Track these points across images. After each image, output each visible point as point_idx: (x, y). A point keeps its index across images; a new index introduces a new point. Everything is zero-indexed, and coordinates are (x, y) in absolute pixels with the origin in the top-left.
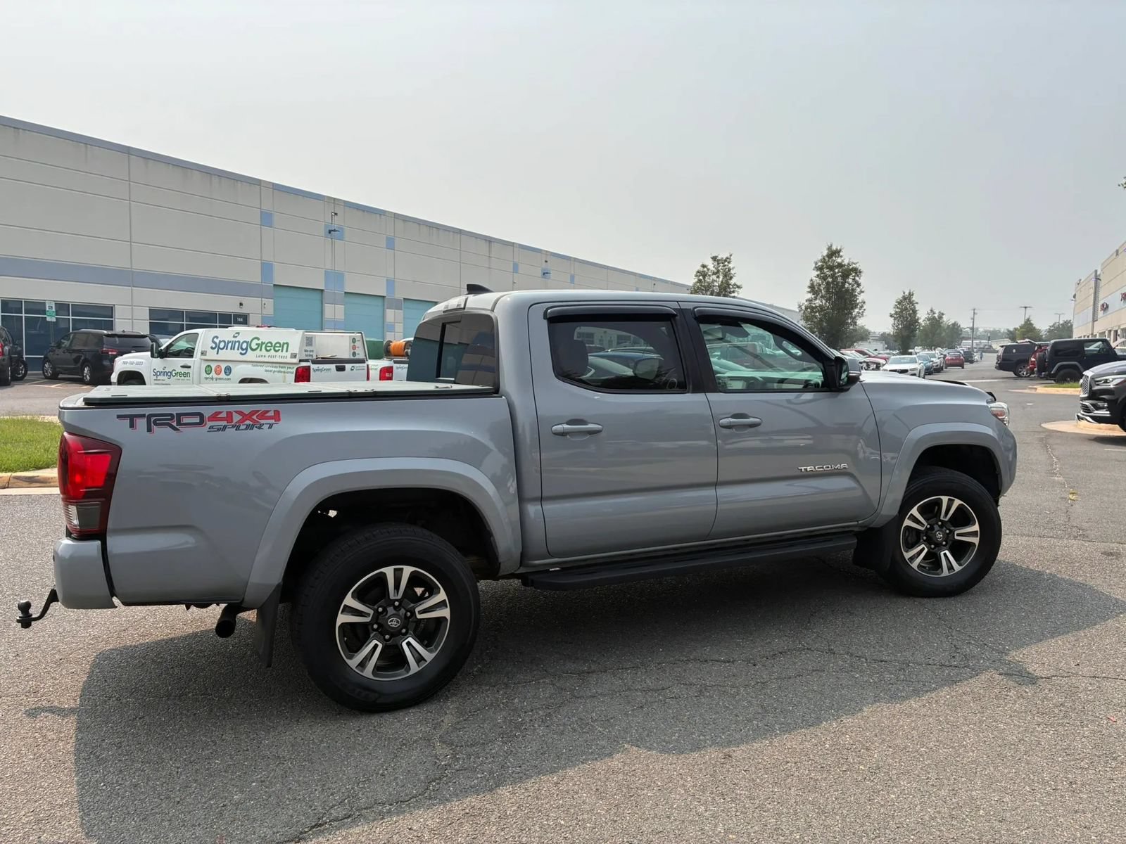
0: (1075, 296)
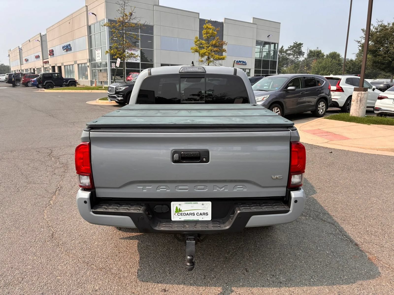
0: (9, 55)
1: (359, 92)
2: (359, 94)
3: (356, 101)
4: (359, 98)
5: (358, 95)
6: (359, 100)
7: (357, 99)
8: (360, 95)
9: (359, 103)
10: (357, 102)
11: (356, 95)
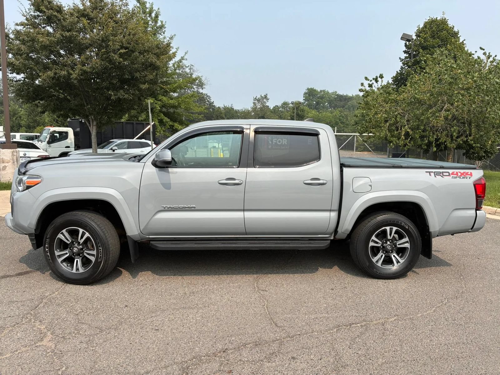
1: (13, 150)
2: (14, 152)
3: (12, 161)
4: (15, 158)
5: (13, 154)
6: (15, 160)
7: (13, 159)
8: (15, 154)
9: (16, 164)
10: (13, 163)
11: (11, 154)
